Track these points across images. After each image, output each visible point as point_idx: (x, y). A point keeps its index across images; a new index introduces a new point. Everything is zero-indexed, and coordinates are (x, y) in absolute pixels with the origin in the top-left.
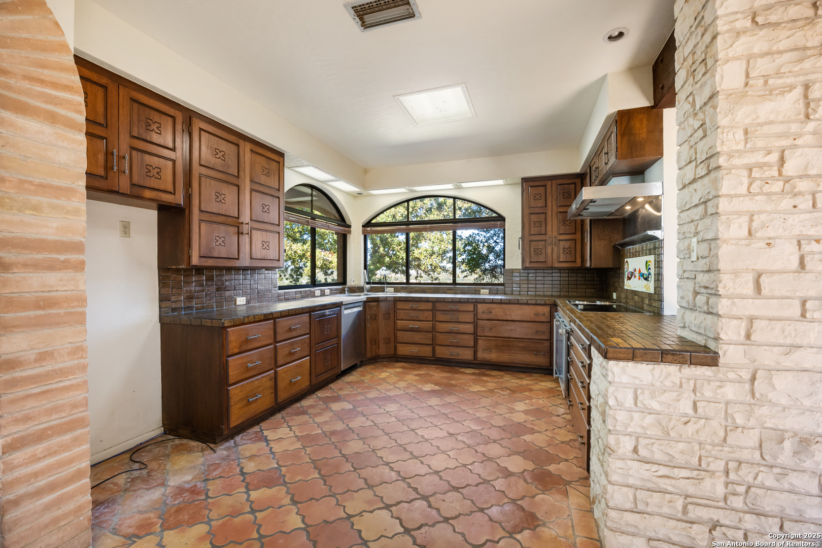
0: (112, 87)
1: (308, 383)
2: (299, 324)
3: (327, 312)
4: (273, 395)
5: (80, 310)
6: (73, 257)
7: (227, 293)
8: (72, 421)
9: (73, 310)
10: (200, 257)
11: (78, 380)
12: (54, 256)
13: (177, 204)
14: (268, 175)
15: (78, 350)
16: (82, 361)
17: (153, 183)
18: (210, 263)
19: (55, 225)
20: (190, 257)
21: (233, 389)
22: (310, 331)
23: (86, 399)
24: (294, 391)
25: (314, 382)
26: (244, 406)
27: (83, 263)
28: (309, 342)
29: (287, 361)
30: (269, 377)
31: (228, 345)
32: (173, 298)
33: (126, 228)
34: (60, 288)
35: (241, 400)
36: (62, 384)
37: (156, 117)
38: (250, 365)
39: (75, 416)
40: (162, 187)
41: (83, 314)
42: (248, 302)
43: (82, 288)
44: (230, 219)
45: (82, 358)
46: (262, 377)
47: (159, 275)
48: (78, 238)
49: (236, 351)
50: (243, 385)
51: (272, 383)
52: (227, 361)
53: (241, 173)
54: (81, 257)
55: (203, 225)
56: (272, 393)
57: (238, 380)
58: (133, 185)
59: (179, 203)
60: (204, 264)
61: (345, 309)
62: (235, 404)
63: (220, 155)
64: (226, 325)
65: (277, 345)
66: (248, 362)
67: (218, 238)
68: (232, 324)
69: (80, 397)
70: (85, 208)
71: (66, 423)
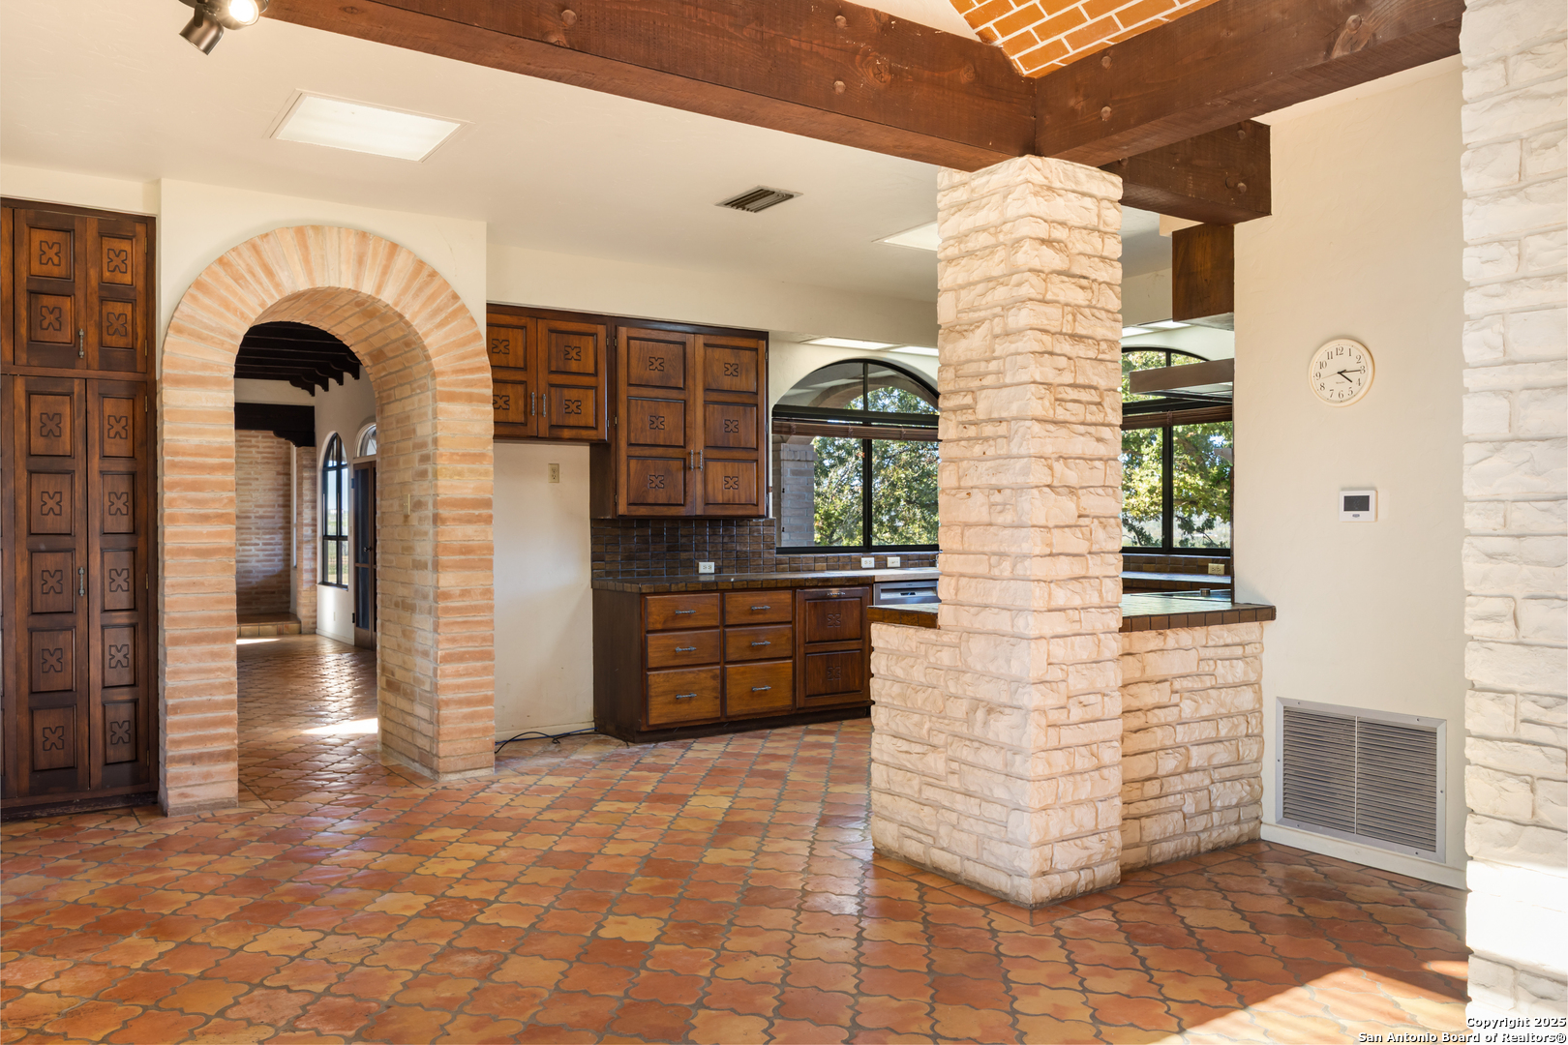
0: (530, 323)
1: (788, 702)
2: (767, 604)
3: (835, 592)
4: (718, 702)
5: (488, 557)
6: (484, 512)
7: (684, 555)
8: (482, 652)
9: (484, 557)
10: (630, 504)
11: (487, 618)
12: (471, 511)
13: (600, 440)
14: (735, 373)
15: (488, 592)
16: (490, 602)
17: (572, 420)
18: (643, 511)
19: (472, 486)
20: (616, 504)
21: (654, 675)
22: (794, 617)
23: (492, 635)
24: (759, 706)
25: (801, 702)
26: (669, 703)
27: (491, 516)
28: (790, 635)
29: (745, 658)
30: (711, 674)
31: (647, 618)
32: (607, 558)
33: (555, 472)
34: (475, 538)
35: (664, 693)
36: (476, 619)
37: (575, 341)
38: (678, 649)
39: (484, 648)
40: (582, 423)
41: (491, 561)
42: (718, 570)
43: (490, 538)
44: (671, 450)
45: (490, 599)
46: (699, 671)
47: (592, 528)
48: (487, 496)
49: (659, 626)
50: (668, 674)
51: (717, 683)
52: (646, 638)
53: (690, 382)
54: (490, 512)
55: (633, 463)
56: (716, 698)
57: (660, 665)
58: (552, 426)
59: (602, 438)
60: (634, 514)
61: (883, 591)
62: (657, 696)
63: (657, 364)
64: (644, 591)
65: (727, 630)
66: (677, 645)
67: (653, 478)
68: (652, 590)
69: (488, 633)
70: (492, 469)
71: (478, 652)
